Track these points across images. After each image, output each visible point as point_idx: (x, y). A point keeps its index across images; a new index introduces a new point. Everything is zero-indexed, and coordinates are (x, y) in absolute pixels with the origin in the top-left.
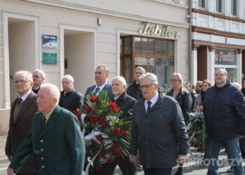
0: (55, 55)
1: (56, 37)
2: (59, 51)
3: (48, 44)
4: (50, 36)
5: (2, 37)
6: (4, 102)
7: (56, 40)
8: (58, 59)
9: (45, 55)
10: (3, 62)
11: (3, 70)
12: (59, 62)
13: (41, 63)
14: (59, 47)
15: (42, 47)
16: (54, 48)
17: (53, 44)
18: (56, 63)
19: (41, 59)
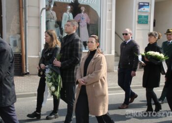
0: (147, 17)
1: (148, 3)
2: (150, 13)
3: (142, 9)
4: (144, 3)
5: (112, 5)
6: (111, 50)
7: (148, 5)
8: (149, 20)
9: (139, 17)
10: (111, 22)
11: (111, 28)
12: (150, 22)
13: (136, 23)
14: (150, 11)
15: (138, 11)
16: (146, 12)
17: (146, 9)
18: (147, 23)
19: (137, 20)
